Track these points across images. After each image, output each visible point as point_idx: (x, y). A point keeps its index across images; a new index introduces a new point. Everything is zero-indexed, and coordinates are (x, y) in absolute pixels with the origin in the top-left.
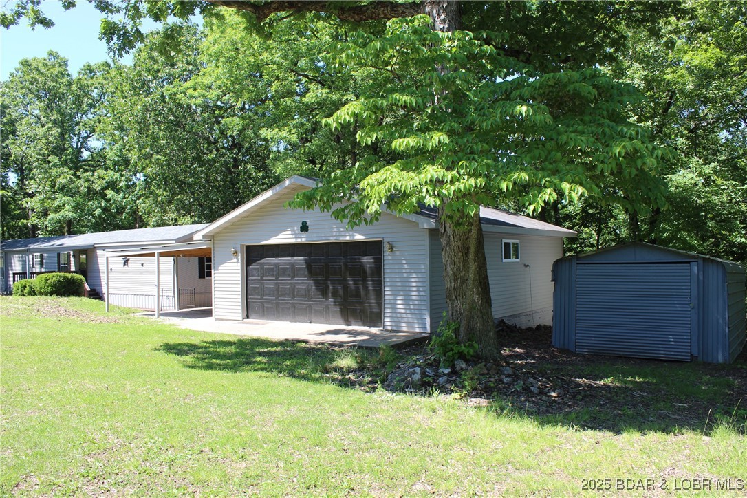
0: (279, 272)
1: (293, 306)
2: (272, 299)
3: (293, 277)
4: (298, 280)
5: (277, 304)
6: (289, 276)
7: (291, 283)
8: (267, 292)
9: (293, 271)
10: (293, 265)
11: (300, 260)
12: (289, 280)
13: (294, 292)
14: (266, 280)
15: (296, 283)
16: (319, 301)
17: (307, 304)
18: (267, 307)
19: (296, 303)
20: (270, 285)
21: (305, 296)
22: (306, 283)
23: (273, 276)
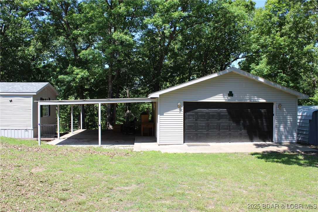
0: (210, 117)
1: (219, 134)
2: (204, 131)
3: (219, 119)
4: (222, 121)
5: (207, 134)
6: (216, 119)
7: (217, 123)
8: (200, 128)
9: (220, 116)
10: (219, 113)
11: (224, 110)
12: (217, 121)
13: (219, 127)
14: (199, 121)
15: (221, 123)
16: (236, 131)
17: (228, 133)
18: (200, 136)
19: (221, 133)
20: (202, 123)
21: (227, 129)
22: (228, 122)
23: (205, 119)
